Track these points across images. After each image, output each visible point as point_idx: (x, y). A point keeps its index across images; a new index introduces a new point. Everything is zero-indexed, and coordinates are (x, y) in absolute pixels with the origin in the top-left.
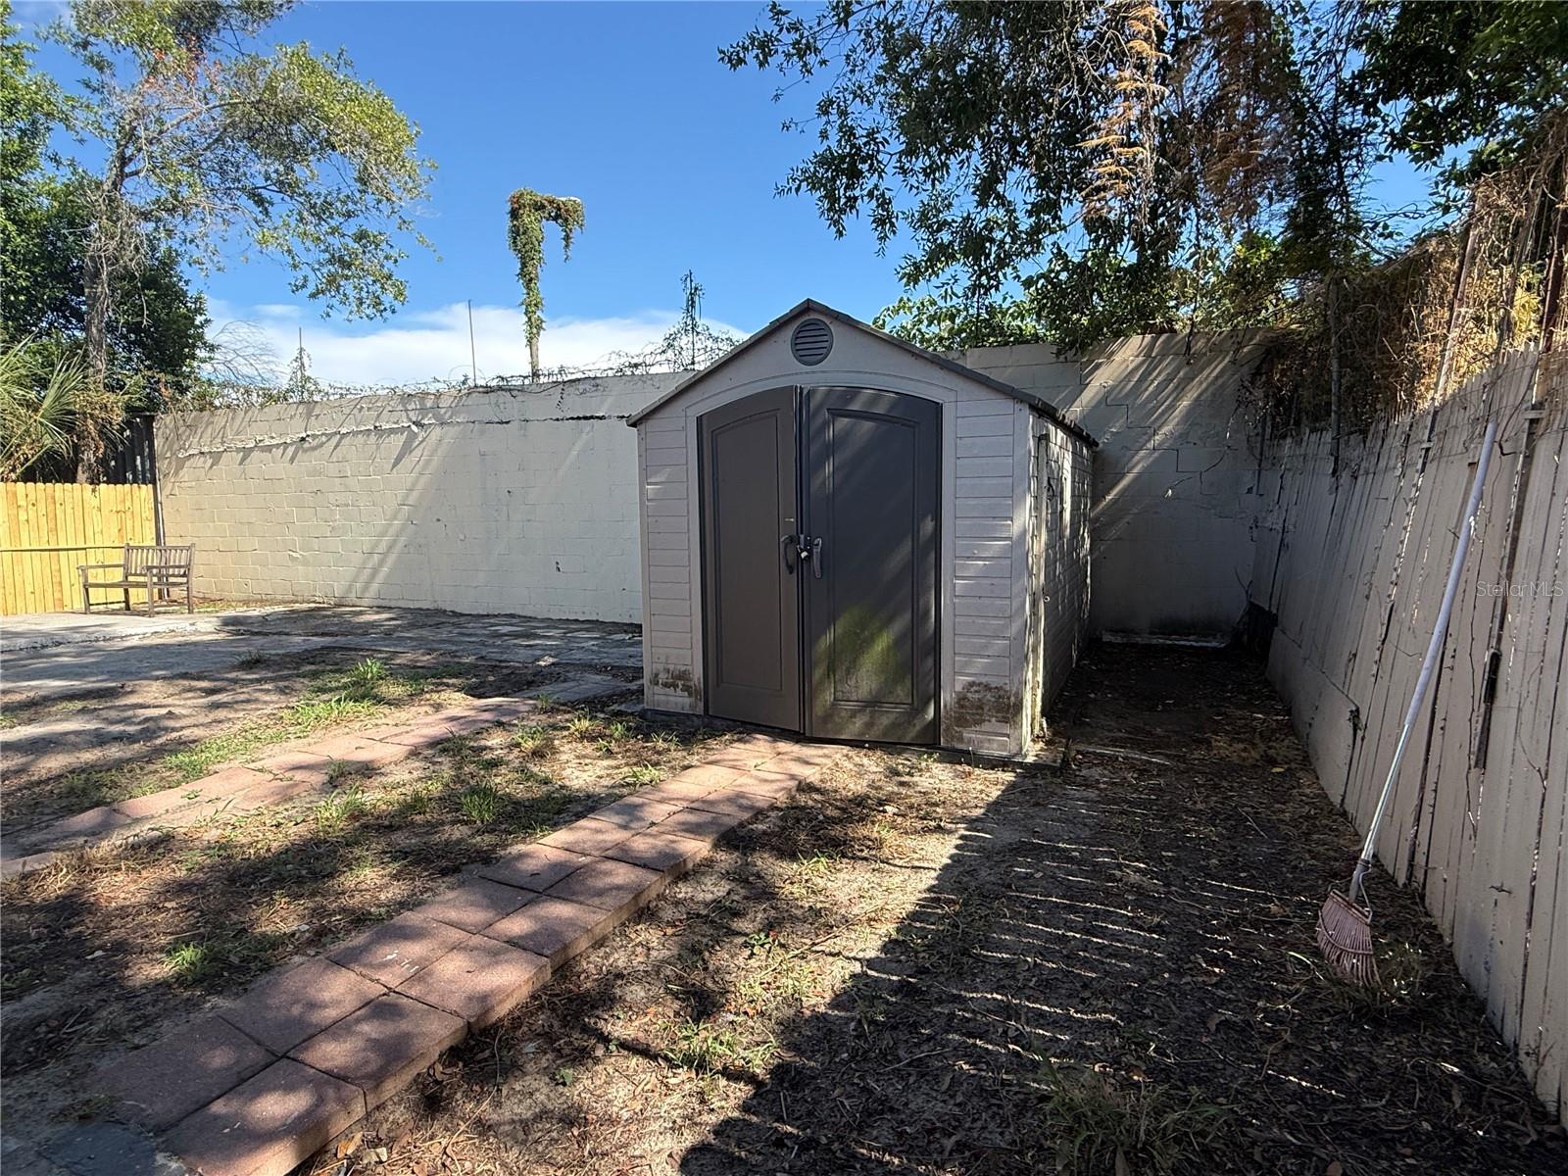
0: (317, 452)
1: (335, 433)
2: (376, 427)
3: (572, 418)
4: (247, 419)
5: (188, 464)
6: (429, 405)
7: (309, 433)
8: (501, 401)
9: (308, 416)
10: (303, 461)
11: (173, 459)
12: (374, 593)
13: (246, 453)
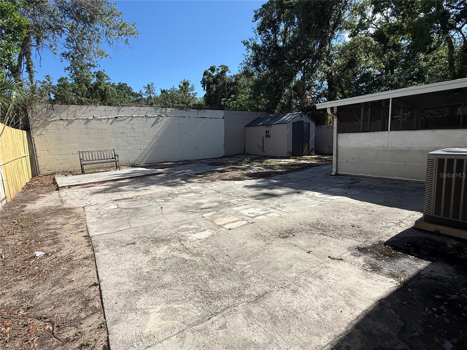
0: (122, 122)
1: (131, 116)
2: (146, 116)
3: (200, 117)
4: (88, 110)
6: (163, 111)
7: (119, 116)
8: (183, 112)
9: (119, 111)
10: (116, 124)
11: (41, 121)
12: (145, 160)
13: (88, 120)
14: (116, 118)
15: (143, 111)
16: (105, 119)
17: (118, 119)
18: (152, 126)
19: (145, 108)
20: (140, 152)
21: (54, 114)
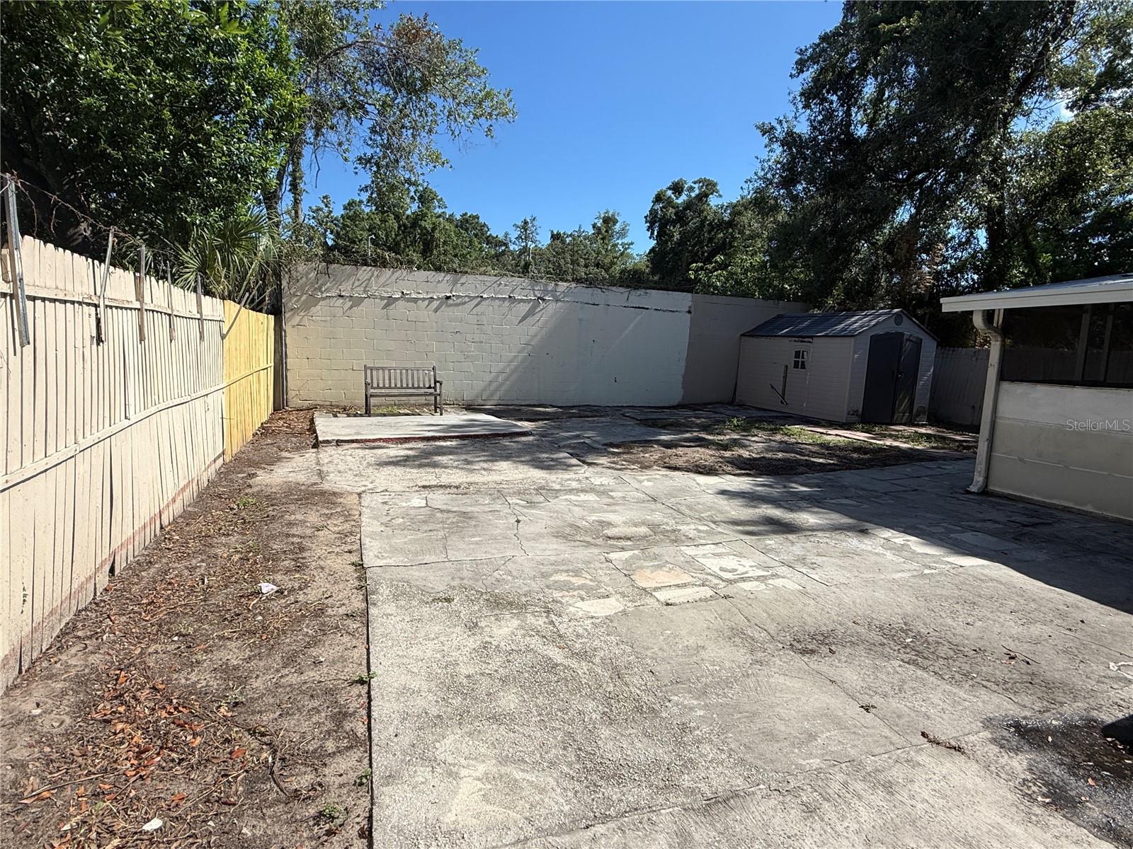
0: (459, 307)
1: (477, 297)
2: (510, 297)
3: (632, 307)
5: (323, 303)
6: (550, 289)
7: (454, 294)
8: (595, 292)
9: (455, 283)
10: (446, 312)
11: (304, 297)
12: (496, 397)
13: (391, 301)
14: (448, 298)
15: (506, 285)
16: (424, 299)
17: (450, 302)
18: (521, 321)
19: (510, 279)
20: (488, 378)
21: (328, 284)
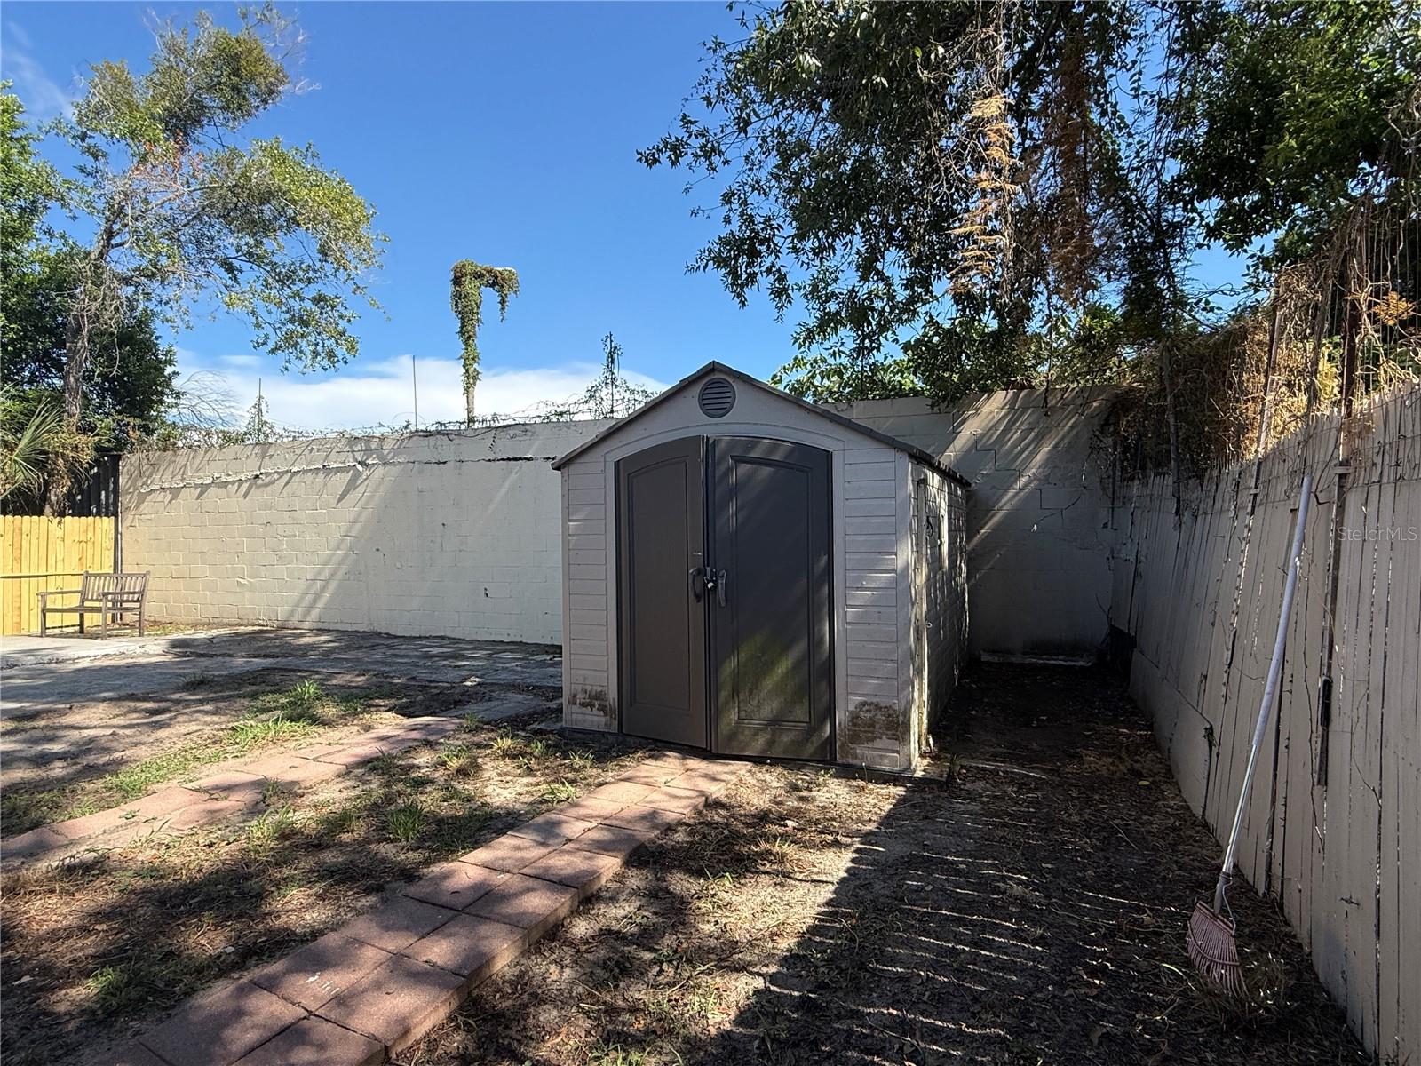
0: (269, 488)
1: (287, 471)
2: (324, 466)
3: (503, 460)
4: (206, 459)
5: (149, 498)
6: (373, 447)
7: (262, 471)
8: (439, 443)
9: (263, 456)
13: (204, 488)
14: (257, 477)
15: (319, 450)
17: (260, 482)
18: (340, 500)
21: (153, 476)
